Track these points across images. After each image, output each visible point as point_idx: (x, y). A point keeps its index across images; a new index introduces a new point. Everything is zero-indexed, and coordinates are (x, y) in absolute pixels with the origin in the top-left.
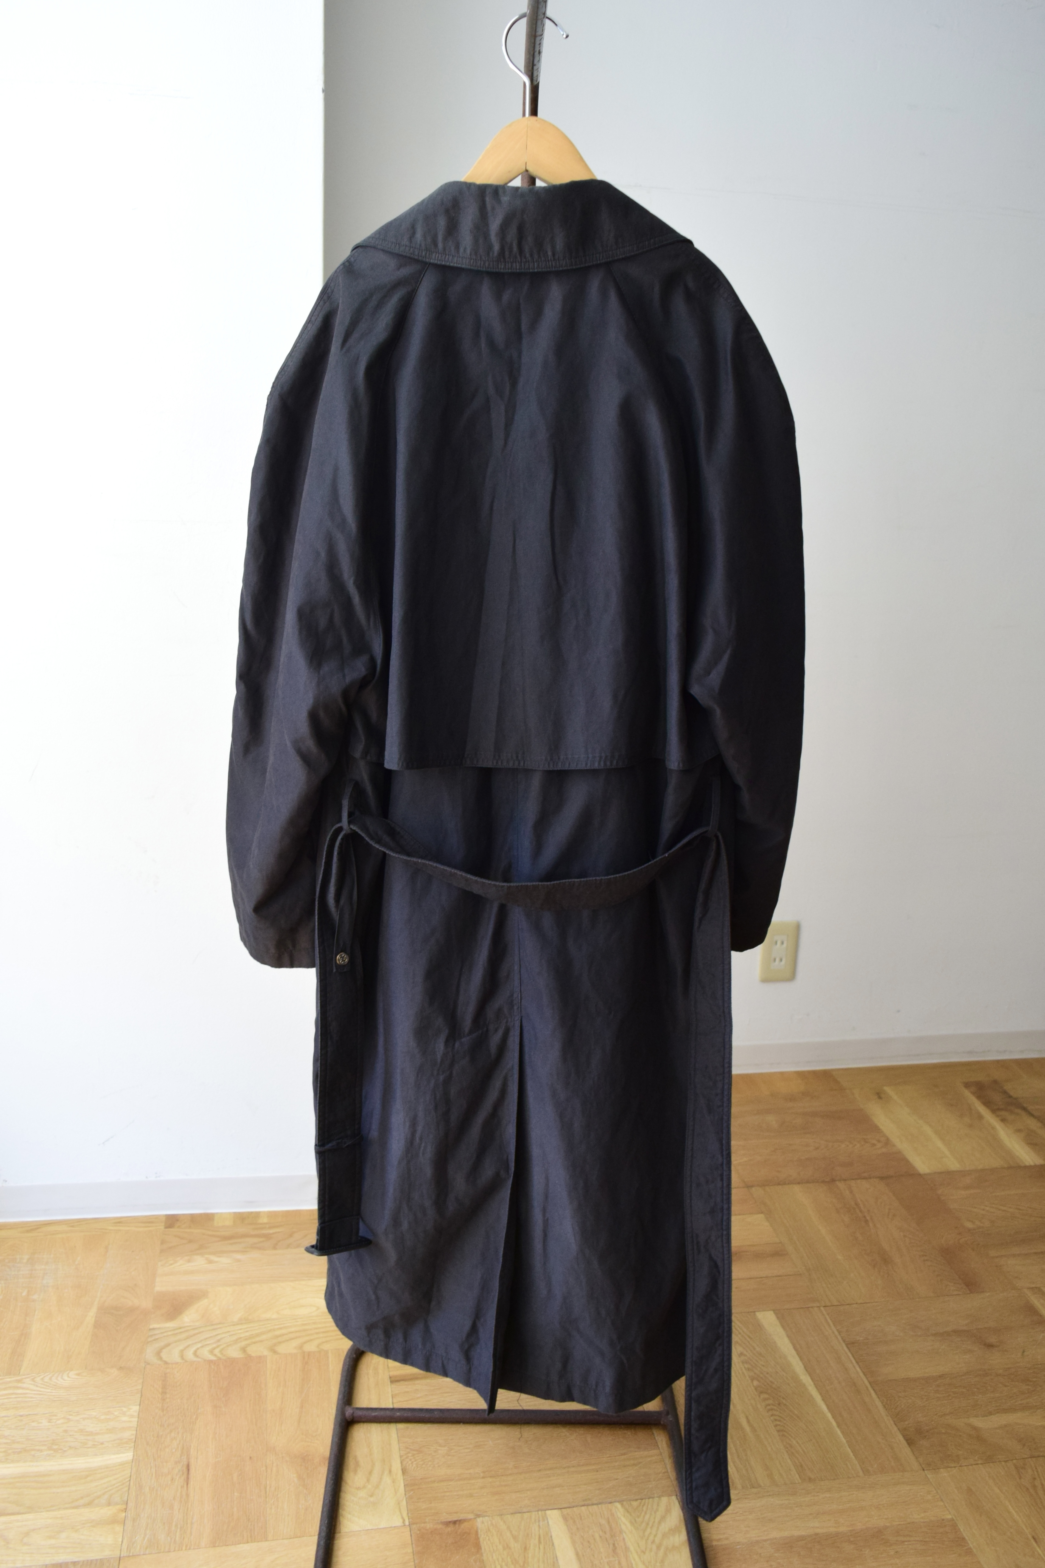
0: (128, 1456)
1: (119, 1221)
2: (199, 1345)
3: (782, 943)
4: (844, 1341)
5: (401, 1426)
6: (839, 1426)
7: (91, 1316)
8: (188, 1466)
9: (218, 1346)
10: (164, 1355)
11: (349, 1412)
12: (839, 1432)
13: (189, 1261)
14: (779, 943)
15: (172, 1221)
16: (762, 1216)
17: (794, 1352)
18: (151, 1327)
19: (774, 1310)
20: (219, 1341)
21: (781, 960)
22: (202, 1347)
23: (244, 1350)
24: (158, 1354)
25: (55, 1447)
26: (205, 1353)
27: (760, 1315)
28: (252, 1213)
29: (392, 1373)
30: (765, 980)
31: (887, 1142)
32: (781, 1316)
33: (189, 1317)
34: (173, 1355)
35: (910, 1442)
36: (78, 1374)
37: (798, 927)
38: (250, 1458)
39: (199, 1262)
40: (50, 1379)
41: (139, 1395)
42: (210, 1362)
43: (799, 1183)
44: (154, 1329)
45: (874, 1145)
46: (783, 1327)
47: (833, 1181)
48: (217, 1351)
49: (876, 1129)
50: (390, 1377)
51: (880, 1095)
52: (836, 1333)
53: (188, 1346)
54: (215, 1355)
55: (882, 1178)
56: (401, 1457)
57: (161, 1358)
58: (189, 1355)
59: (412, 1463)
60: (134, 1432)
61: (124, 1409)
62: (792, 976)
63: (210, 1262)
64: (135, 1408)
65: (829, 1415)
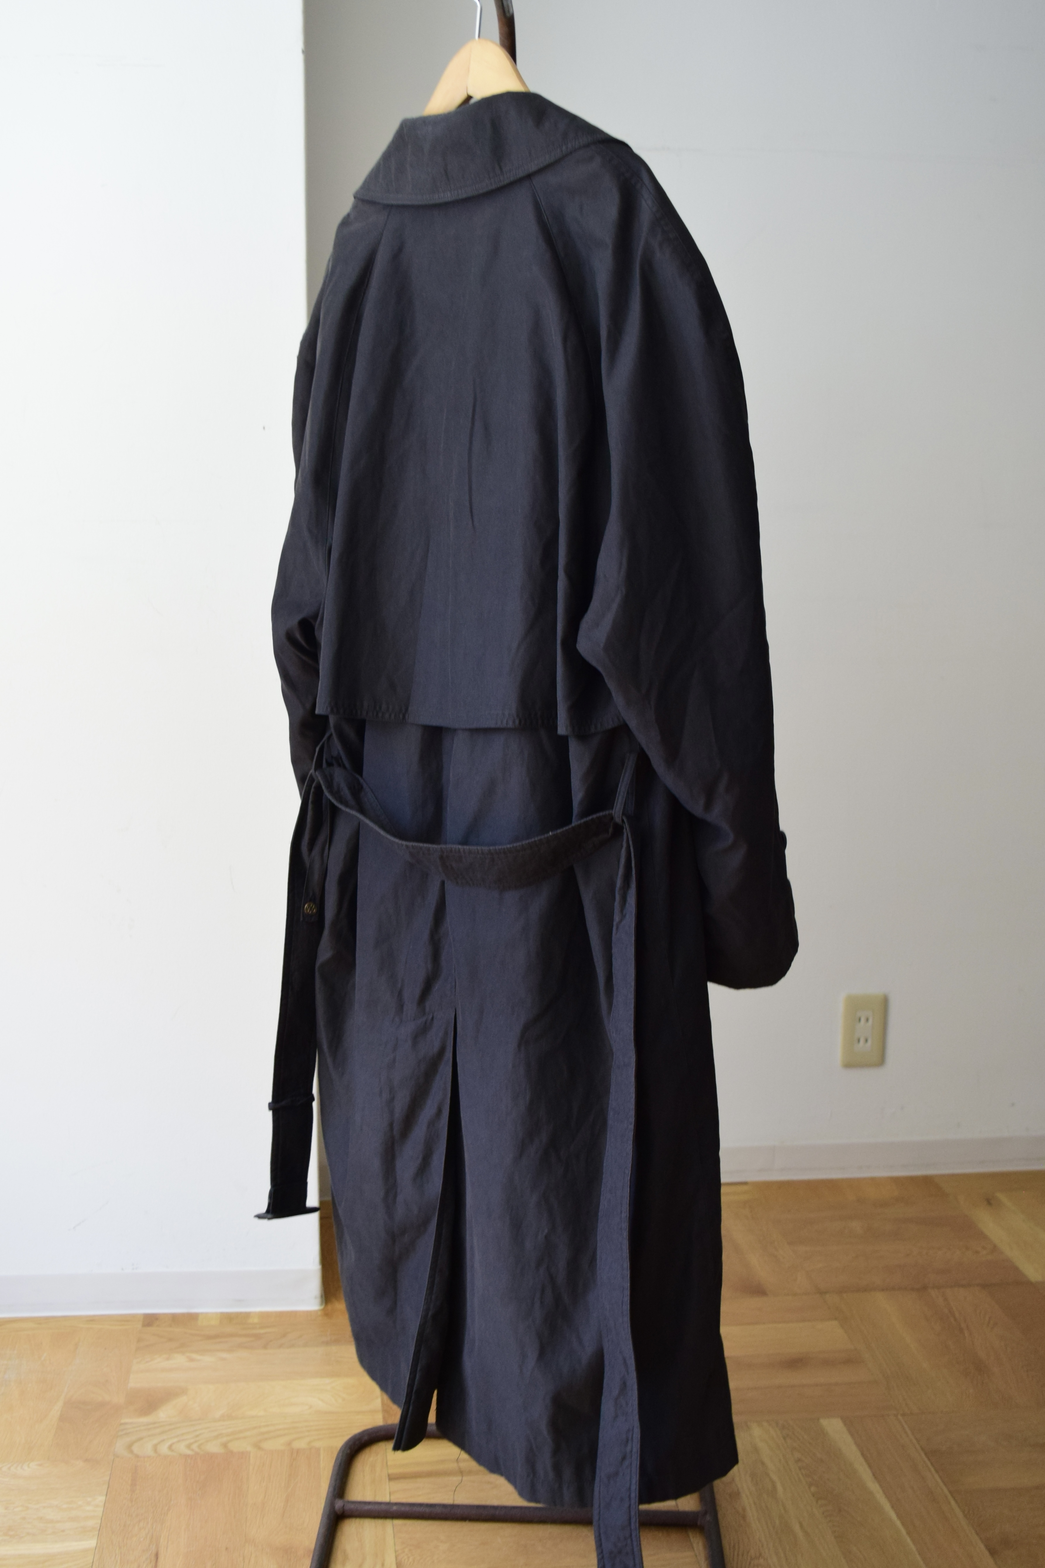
0: (92, 1543)
1: (92, 1319)
2: (175, 1440)
3: (867, 1020)
4: (922, 1449)
5: (398, 1522)
6: (909, 1533)
7: (56, 1410)
8: (157, 1556)
9: (196, 1442)
10: (136, 1448)
11: (339, 1504)
12: (909, 1540)
13: (168, 1359)
14: (863, 1020)
15: (150, 1320)
16: (835, 1323)
17: (862, 1459)
18: (123, 1421)
19: (842, 1418)
20: (197, 1436)
21: (866, 1041)
22: (179, 1441)
23: (225, 1445)
24: (129, 1447)
25: (11, 1533)
26: (182, 1448)
27: (824, 1422)
28: (241, 1313)
29: (391, 1471)
30: (849, 1065)
31: (995, 1249)
32: (849, 1423)
33: (164, 1414)
34: (146, 1448)
35: (993, 1552)
36: (40, 1465)
37: (885, 1003)
38: (227, 1549)
39: (180, 1359)
40: (9, 1468)
41: (106, 1487)
42: (186, 1457)
43: (883, 1290)
44: (126, 1424)
45: (977, 1252)
46: (852, 1435)
47: (925, 1288)
48: (195, 1446)
49: (982, 1236)
50: (389, 1475)
51: (990, 1202)
52: (915, 1441)
53: (163, 1440)
54: (192, 1450)
55: (984, 1286)
56: (396, 1551)
57: (132, 1452)
58: (164, 1449)
59: (409, 1558)
60: (99, 1521)
61: (89, 1499)
62: (880, 1060)
63: (191, 1360)
64: (101, 1499)
65: (898, 1523)
